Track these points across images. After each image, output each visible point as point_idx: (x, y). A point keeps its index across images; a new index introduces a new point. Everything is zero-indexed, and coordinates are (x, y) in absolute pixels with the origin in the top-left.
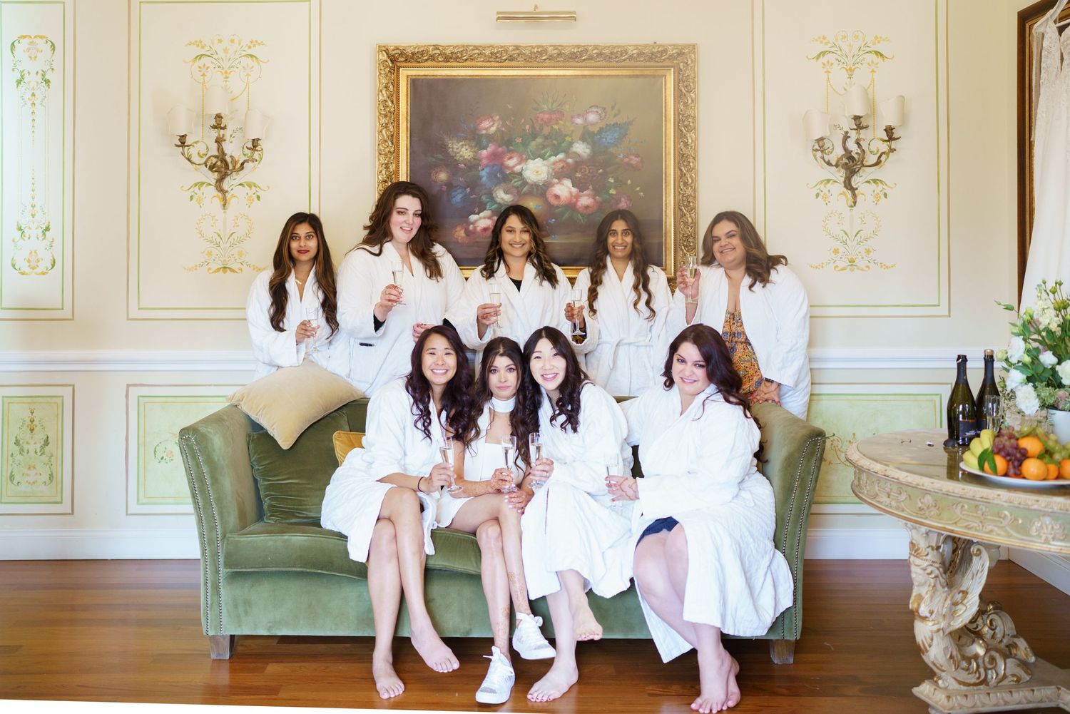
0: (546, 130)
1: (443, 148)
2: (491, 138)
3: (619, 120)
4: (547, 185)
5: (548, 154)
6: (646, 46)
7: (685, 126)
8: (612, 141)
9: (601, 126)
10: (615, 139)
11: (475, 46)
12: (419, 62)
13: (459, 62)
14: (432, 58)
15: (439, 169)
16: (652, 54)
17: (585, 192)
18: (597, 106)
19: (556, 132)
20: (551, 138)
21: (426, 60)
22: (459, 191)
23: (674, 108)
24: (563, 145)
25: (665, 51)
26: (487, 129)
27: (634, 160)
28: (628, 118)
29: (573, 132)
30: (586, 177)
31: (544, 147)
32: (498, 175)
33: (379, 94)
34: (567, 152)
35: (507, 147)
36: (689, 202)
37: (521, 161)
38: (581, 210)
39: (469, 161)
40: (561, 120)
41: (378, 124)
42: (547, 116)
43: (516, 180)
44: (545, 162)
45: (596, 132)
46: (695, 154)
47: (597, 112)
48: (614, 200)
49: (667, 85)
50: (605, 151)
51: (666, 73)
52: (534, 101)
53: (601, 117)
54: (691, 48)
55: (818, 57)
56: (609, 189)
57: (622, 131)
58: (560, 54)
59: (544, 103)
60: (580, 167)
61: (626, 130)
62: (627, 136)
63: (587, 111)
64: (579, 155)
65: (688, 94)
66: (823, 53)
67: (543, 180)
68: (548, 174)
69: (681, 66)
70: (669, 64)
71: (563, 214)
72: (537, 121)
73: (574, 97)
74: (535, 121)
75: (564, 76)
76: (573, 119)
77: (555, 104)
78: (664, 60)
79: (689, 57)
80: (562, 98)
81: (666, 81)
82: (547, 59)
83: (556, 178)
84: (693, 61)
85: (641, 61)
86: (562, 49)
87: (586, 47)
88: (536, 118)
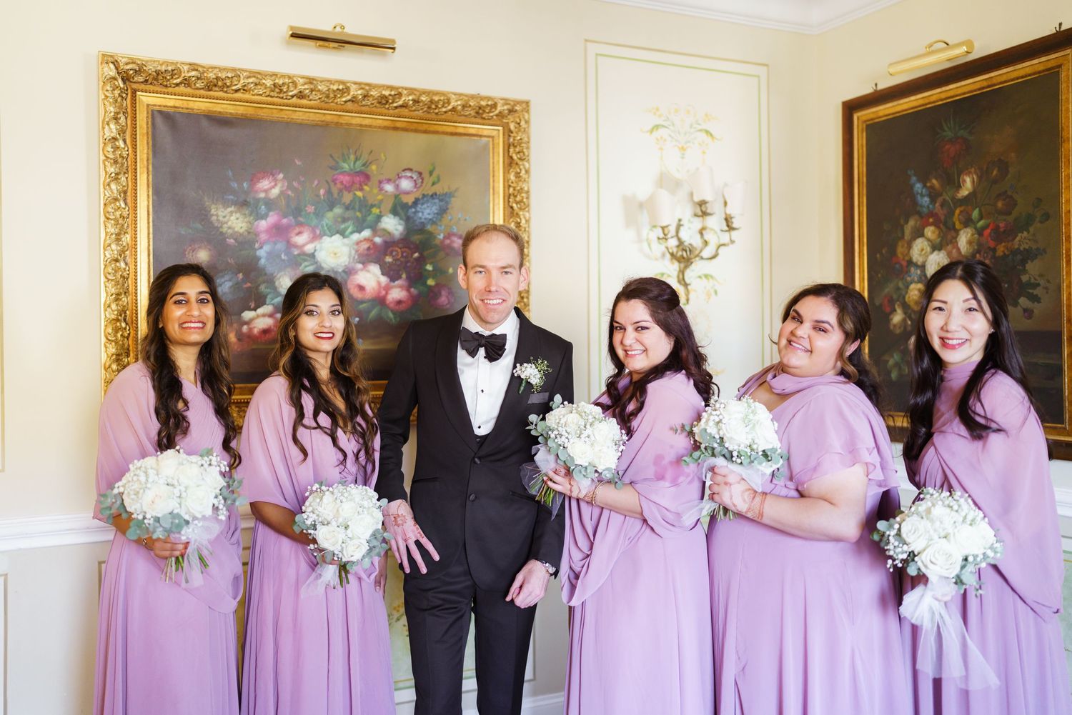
0: (347, 198)
1: (204, 216)
2: (270, 204)
3: (438, 189)
4: (349, 272)
5: (350, 230)
6: (473, 97)
7: (517, 203)
8: (430, 217)
9: (417, 196)
10: (434, 214)
11: (250, 72)
12: (166, 86)
13: (226, 92)
14: (186, 82)
15: (196, 246)
16: (480, 108)
17: (397, 283)
18: (411, 170)
19: (360, 201)
20: (353, 208)
21: (177, 85)
22: (227, 277)
23: (504, 179)
24: (369, 218)
25: (495, 106)
26: (266, 191)
28: (449, 188)
29: (381, 201)
30: (398, 263)
31: (344, 220)
32: (283, 256)
33: (103, 128)
34: (374, 227)
35: (295, 218)
37: (315, 237)
38: (392, 305)
39: (241, 235)
40: (366, 185)
41: (103, 173)
42: (348, 178)
43: (306, 263)
44: (346, 240)
45: (410, 204)
46: (529, 237)
47: (412, 177)
48: (433, 293)
49: (495, 149)
50: (422, 230)
51: (494, 133)
52: (331, 156)
53: (416, 184)
54: (524, 105)
55: (652, 131)
56: (427, 278)
57: (441, 203)
58: (365, 96)
59: (344, 161)
60: (391, 249)
61: (447, 203)
62: (448, 211)
63: (398, 175)
64: (389, 233)
65: (520, 163)
66: (657, 127)
67: (343, 264)
68: (349, 257)
69: (512, 126)
70: (498, 123)
71: (369, 311)
72: (335, 184)
73: (382, 155)
74: (332, 184)
75: (370, 126)
76: (382, 185)
77: (358, 163)
78: (492, 117)
79: (521, 116)
80: (367, 156)
81: (493, 144)
82: (349, 101)
83: (360, 262)
84: (527, 122)
85: (466, 116)
86: (370, 90)
87: (400, 90)
88: (334, 181)
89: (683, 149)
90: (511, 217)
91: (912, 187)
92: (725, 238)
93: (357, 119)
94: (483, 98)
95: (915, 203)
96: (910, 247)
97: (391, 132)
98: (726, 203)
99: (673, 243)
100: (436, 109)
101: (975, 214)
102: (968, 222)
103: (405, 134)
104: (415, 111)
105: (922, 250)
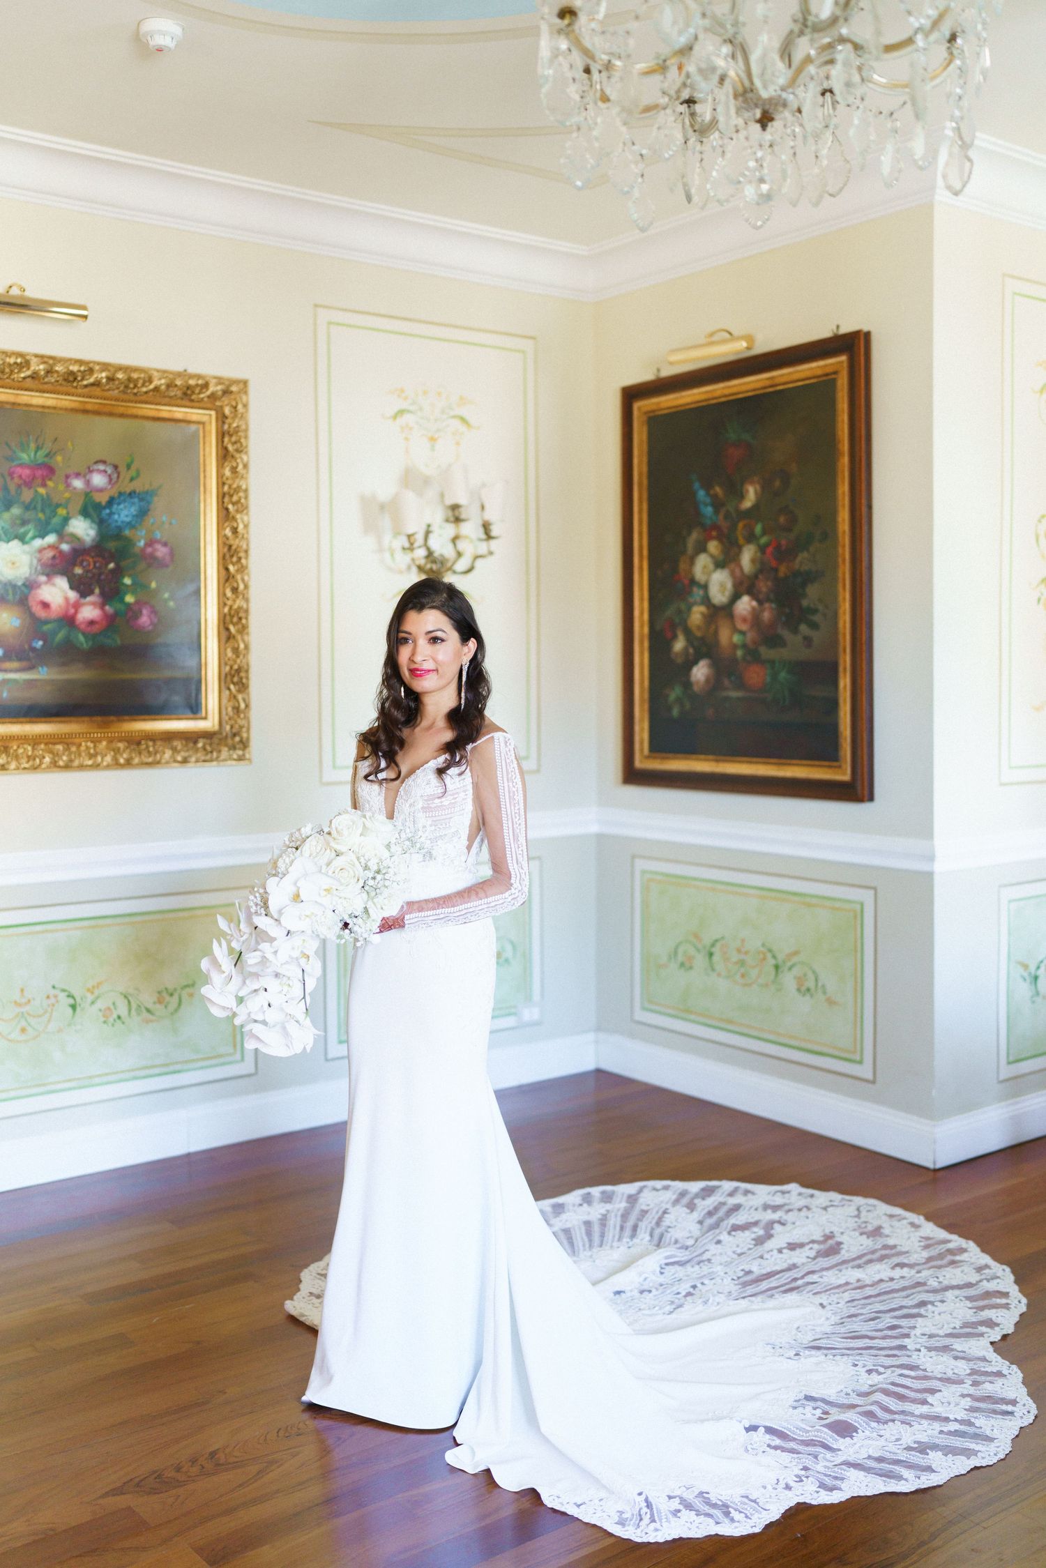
0: (27, 495)
3: (137, 486)
4: (30, 585)
5: (30, 535)
6: (179, 374)
7: (234, 504)
8: (128, 519)
9: (112, 495)
10: (134, 516)
16: (188, 388)
17: (88, 599)
18: (104, 462)
19: (43, 499)
20: (35, 508)
23: (217, 474)
24: (56, 521)
25: (206, 386)
27: (161, 551)
28: (151, 485)
29: (68, 500)
30: (90, 575)
31: (24, 523)
34: (60, 532)
36: (240, 619)
38: (83, 626)
40: (50, 479)
42: (27, 472)
44: (26, 547)
45: (104, 503)
46: (248, 545)
47: (105, 471)
48: (132, 613)
49: (207, 439)
50: (118, 535)
51: (205, 419)
52: (7, 444)
53: (110, 480)
54: (241, 386)
55: (395, 417)
56: (125, 594)
57: (142, 504)
58: (49, 372)
59: (23, 450)
60: (81, 558)
61: (149, 503)
62: (149, 513)
63: (89, 468)
64: (79, 539)
65: (237, 455)
66: (401, 412)
67: (23, 577)
68: (30, 568)
69: (227, 411)
70: (209, 405)
71: (55, 633)
72: (12, 478)
73: (69, 444)
74: (8, 479)
75: (55, 408)
76: (69, 480)
77: (39, 453)
78: (202, 399)
79: (238, 398)
80: (50, 444)
81: (204, 432)
82: (29, 377)
83: (43, 574)
84: (245, 406)
85: (171, 397)
86: (54, 364)
87: (91, 365)
88: (11, 474)
89: (433, 439)
90: (226, 521)
91: (694, 494)
92: (483, 548)
93: (37, 399)
94: (191, 376)
95: (698, 513)
96: (692, 562)
97: (81, 417)
98: (483, 508)
99: (421, 553)
100: (134, 388)
101: (758, 529)
102: (751, 538)
103: (97, 419)
104: (109, 390)
105: (705, 567)
